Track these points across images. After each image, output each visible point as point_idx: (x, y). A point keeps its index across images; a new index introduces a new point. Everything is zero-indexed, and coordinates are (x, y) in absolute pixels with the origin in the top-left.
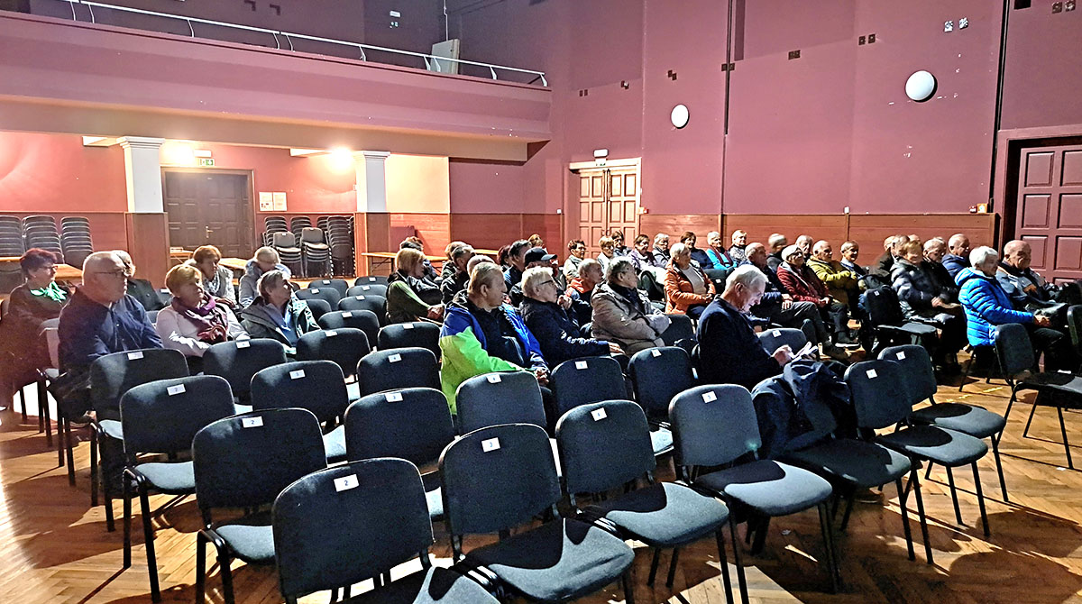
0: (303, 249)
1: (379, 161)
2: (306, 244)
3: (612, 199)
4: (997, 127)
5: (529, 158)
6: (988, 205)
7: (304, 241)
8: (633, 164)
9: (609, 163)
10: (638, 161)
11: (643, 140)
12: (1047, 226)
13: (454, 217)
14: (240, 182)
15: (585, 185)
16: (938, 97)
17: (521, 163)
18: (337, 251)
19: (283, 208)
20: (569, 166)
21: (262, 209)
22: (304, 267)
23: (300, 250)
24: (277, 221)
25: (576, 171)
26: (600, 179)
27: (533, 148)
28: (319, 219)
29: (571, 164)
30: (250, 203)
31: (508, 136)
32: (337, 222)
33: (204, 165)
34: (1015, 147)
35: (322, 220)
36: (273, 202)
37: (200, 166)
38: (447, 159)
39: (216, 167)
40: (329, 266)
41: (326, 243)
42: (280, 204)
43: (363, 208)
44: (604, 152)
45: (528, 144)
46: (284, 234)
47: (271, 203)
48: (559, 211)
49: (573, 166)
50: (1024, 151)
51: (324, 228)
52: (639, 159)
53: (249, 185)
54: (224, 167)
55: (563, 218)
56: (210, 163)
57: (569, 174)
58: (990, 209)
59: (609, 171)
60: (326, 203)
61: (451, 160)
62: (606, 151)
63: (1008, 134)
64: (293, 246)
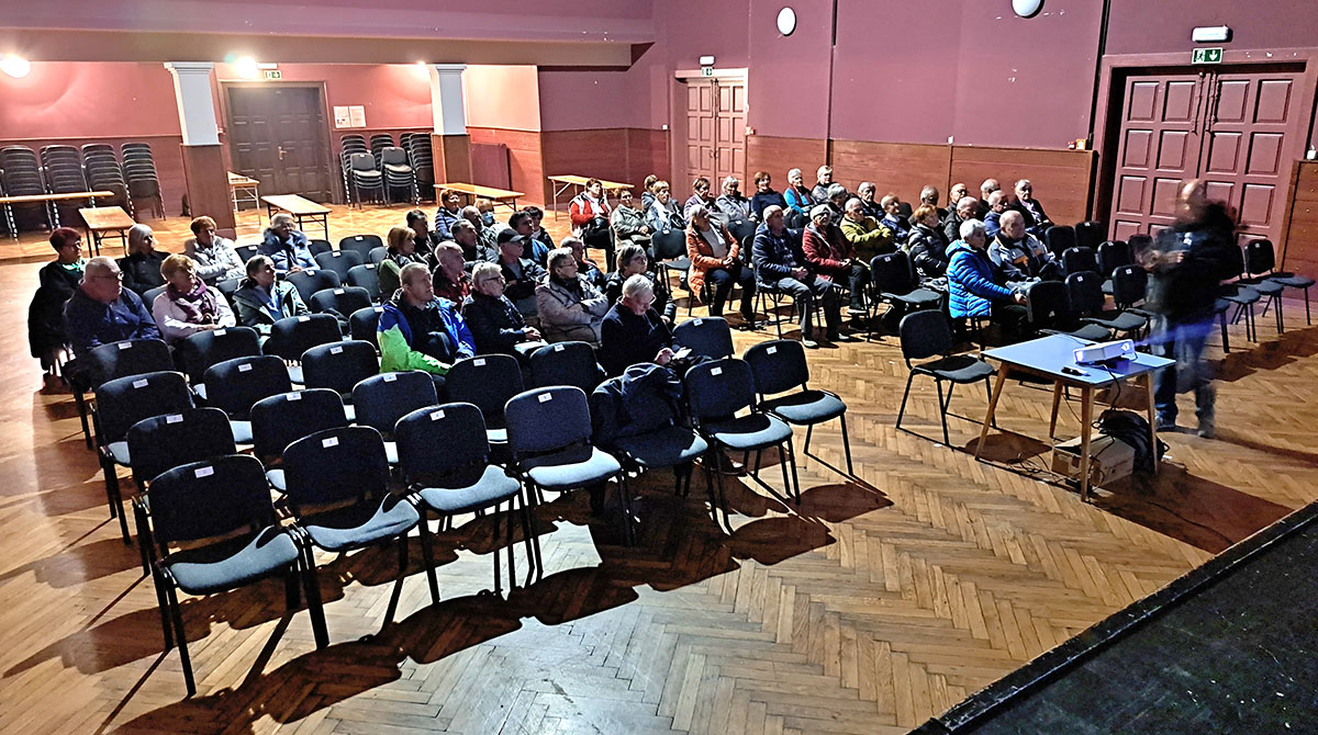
0: (383, 173)
1: (454, 76)
2: (387, 166)
3: (720, 114)
4: (1101, 51)
5: (633, 62)
6: (1087, 141)
7: (385, 163)
8: (740, 75)
9: (716, 73)
10: (744, 72)
11: (750, 45)
12: (1146, 165)
13: (545, 135)
14: (312, 97)
15: (693, 95)
16: (1044, 13)
17: (625, 69)
18: (422, 172)
19: (363, 124)
20: (674, 74)
21: (337, 126)
22: (386, 191)
23: (380, 173)
24: (354, 140)
25: (683, 80)
26: (707, 90)
27: (638, 51)
28: (403, 136)
29: (677, 72)
30: (324, 119)
31: (604, 39)
32: (422, 141)
33: (270, 78)
34: (1119, 75)
35: (405, 137)
36: (349, 117)
37: (266, 80)
38: (535, 67)
39: (284, 80)
40: (415, 191)
41: (409, 165)
42: (357, 120)
43: (439, 130)
44: (709, 60)
45: (632, 46)
46: (362, 155)
47: (347, 119)
48: (665, 127)
49: (680, 74)
50: (1129, 79)
51: (405, 146)
52: (746, 70)
53: (321, 100)
54: (295, 80)
55: (670, 135)
56: (276, 75)
57: (675, 85)
58: (1089, 145)
59: (717, 81)
60: (407, 117)
61: (540, 69)
62: (712, 58)
63: (1112, 60)
64: (372, 169)
